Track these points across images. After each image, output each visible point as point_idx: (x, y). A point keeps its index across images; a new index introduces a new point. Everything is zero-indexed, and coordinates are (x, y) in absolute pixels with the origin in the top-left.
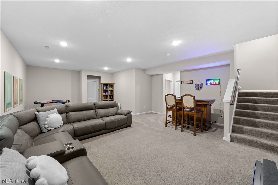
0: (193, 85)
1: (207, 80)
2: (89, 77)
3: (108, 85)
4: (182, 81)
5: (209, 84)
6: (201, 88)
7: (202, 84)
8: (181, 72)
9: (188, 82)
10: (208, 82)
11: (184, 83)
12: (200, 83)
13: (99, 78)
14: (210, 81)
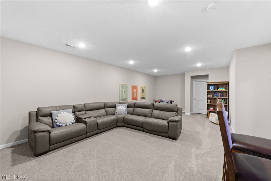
2: (192, 78)
3: (216, 84)
13: (207, 76)
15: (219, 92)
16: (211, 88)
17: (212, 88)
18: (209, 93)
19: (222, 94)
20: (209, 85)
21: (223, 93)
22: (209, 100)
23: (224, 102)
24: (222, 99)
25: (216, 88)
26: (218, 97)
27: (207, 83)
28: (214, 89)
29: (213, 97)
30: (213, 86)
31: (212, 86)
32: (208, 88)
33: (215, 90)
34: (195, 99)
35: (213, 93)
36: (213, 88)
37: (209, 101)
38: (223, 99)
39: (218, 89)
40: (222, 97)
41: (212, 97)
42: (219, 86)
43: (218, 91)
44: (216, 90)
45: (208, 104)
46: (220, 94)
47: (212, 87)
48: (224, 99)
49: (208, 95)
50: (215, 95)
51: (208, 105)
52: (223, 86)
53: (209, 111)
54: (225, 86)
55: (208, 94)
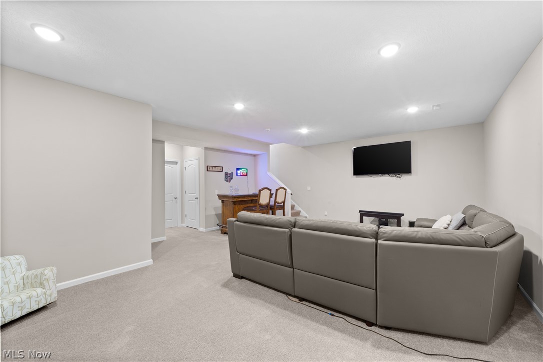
0: (223, 174)
1: (238, 169)
4: (207, 166)
5: (239, 174)
6: (232, 178)
7: (232, 173)
8: (206, 149)
9: (216, 169)
10: (239, 172)
11: (211, 170)
12: (230, 172)
14: (240, 170)
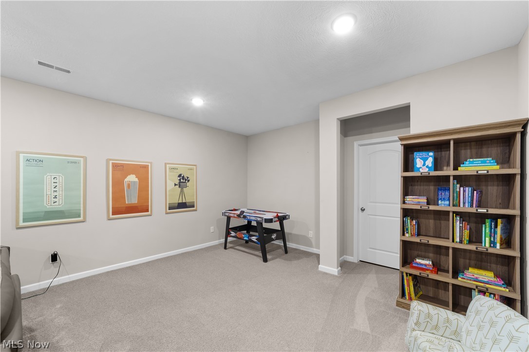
3: (449, 141)
15: (463, 180)
16: (419, 163)
17: (424, 164)
18: (409, 185)
19: (481, 193)
20: (410, 151)
21: (484, 188)
22: (412, 220)
23: (493, 234)
24: (481, 219)
25: (448, 165)
26: (461, 209)
27: (401, 139)
28: (437, 166)
29: (432, 208)
30: (431, 154)
31: (424, 154)
32: (408, 165)
33: (441, 170)
34: (363, 210)
35: (432, 188)
36: (430, 162)
37: (411, 224)
38: (488, 221)
39: (455, 169)
40: (479, 205)
41: (426, 208)
42: (463, 152)
43: (455, 177)
44: (449, 171)
45: (404, 238)
46: (468, 190)
47: (425, 160)
48: (495, 218)
49: (409, 199)
50: (442, 194)
51: (406, 246)
52: (484, 150)
53: (411, 275)
54: (495, 150)
55: (406, 192)
